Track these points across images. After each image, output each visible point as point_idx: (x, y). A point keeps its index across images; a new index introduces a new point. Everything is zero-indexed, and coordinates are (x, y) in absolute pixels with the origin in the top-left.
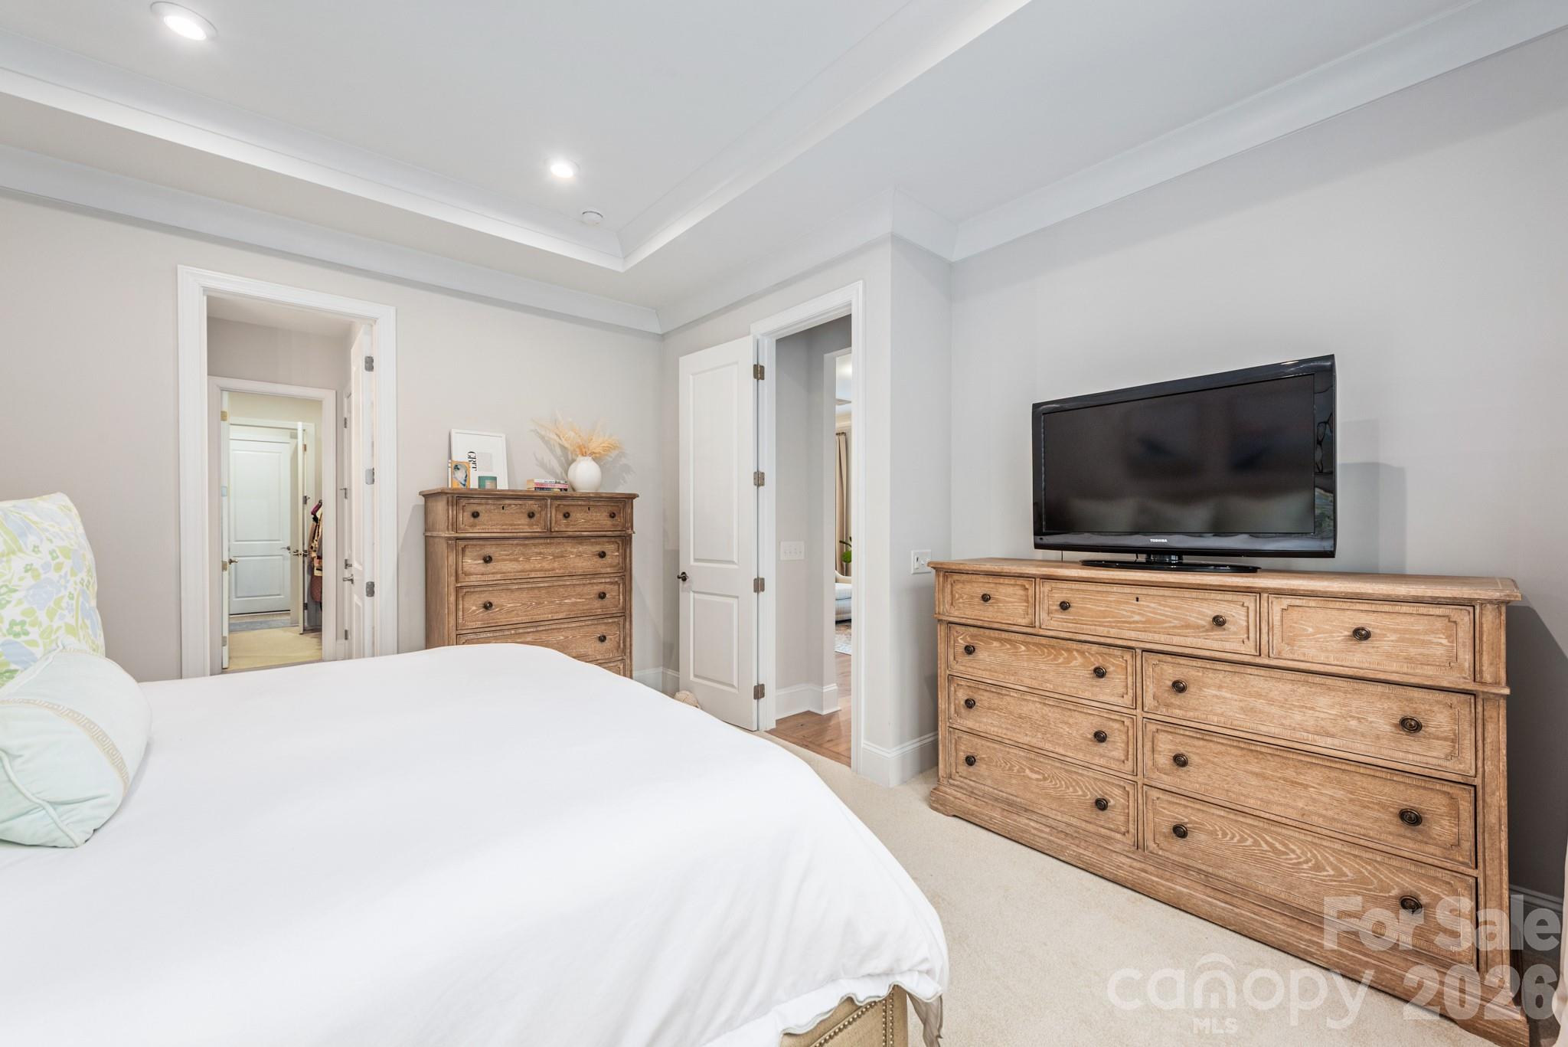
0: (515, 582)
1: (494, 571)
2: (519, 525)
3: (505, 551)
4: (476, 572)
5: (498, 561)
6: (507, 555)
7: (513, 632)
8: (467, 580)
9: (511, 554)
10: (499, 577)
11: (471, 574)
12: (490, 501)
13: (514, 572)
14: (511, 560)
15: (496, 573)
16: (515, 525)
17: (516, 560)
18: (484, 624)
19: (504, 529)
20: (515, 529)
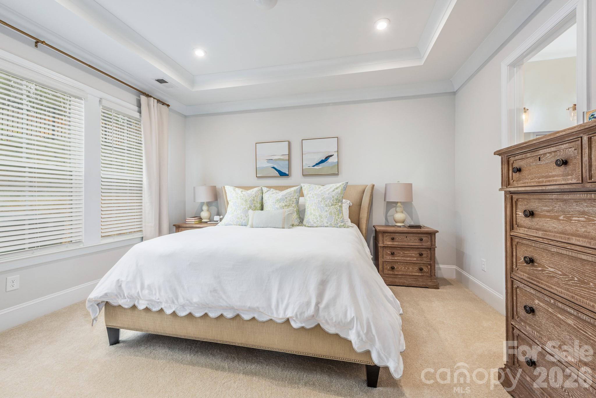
0: (552, 243)
1: (537, 226)
2: (553, 176)
3: (546, 206)
4: (525, 225)
5: (541, 217)
6: (548, 211)
7: (552, 301)
8: (518, 230)
9: (552, 210)
10: (540, 234)
11: (521, 227)
12: (528, 155)
13: (555, 232)
14: (552, 218)
15: (537, 229)
16: (550, 177)
17: (557, 218)
18: (529, 278)
19: (539, 182)
20: (549, 181)
